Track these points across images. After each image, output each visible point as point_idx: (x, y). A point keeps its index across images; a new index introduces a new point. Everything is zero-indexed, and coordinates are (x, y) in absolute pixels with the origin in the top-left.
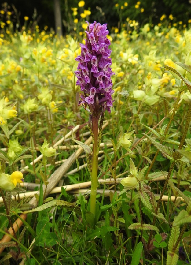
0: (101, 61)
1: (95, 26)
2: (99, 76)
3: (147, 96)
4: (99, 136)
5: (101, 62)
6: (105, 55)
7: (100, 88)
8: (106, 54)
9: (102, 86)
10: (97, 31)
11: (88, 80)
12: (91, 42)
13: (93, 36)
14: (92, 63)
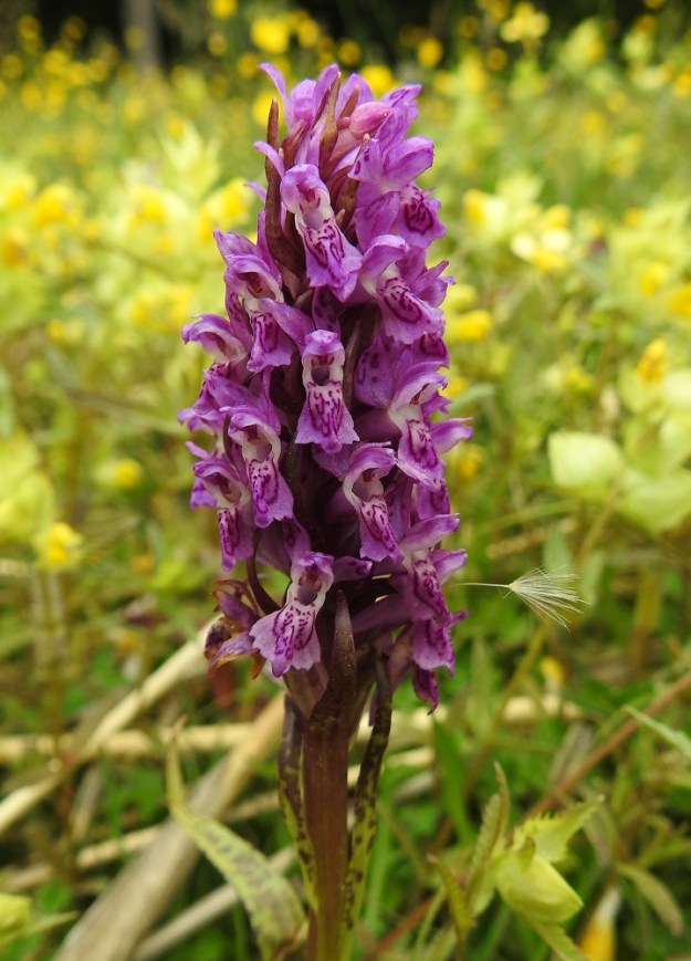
0: (376, 356)
1: (331, 100)
2: (358, 472)
3: (632, 479)
4: (350, 854)
5: (375, 364)
6: (404, 313)
7: (370, 554)
8: (411, 307)
9: (379, 537)
10: (346, 136)
11: (271, 502)
12: (299, 221)
13: (314, 181)
14: (307, 378)
